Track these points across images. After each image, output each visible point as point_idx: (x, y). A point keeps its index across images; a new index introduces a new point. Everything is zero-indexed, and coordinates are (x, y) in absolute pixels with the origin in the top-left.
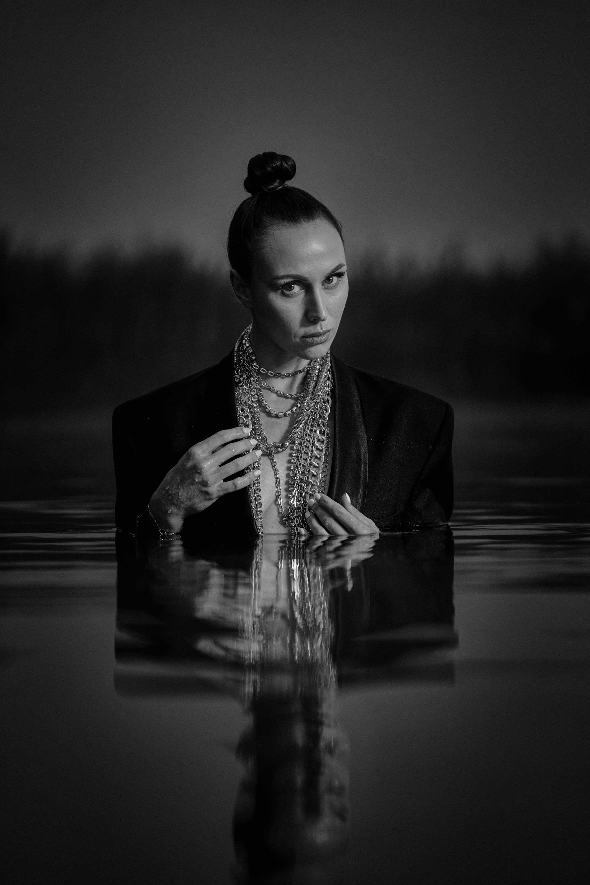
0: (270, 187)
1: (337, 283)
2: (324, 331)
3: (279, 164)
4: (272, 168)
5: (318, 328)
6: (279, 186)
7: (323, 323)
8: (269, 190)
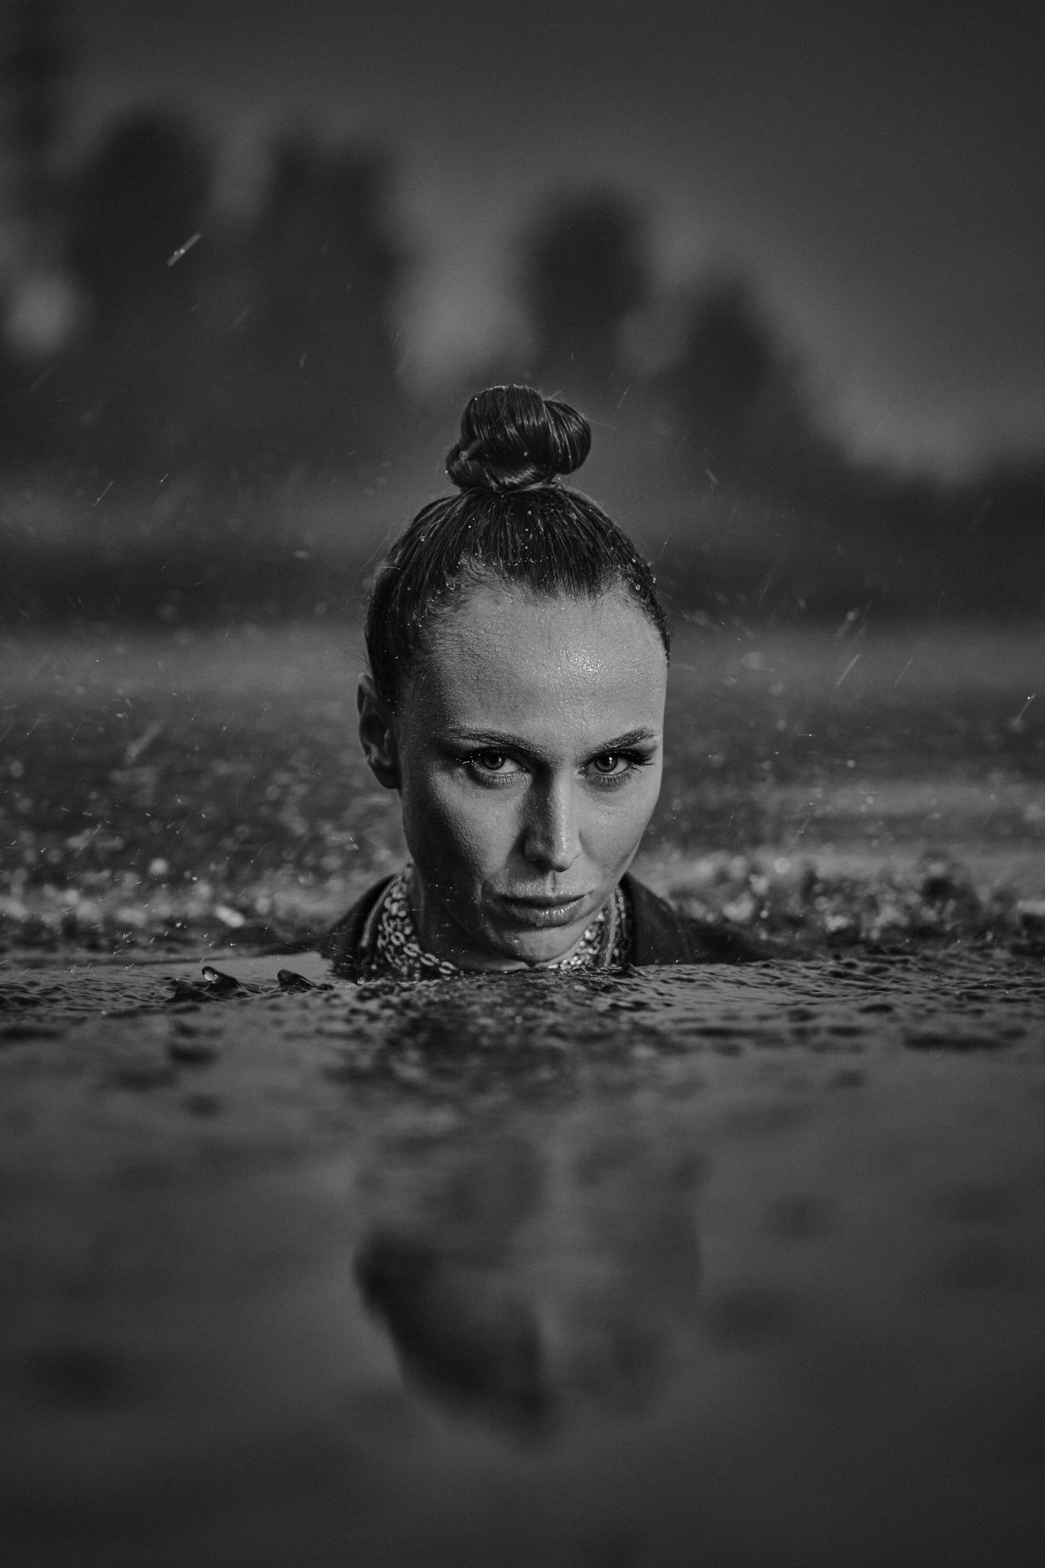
0: (507, 480)
1: (626, 776)
2: (559, 898)
3: (540, 423)
4: (521, 428)
5: (545, 888)
6: (532, 483)
7: (560, 876)
8: (502, 486)
